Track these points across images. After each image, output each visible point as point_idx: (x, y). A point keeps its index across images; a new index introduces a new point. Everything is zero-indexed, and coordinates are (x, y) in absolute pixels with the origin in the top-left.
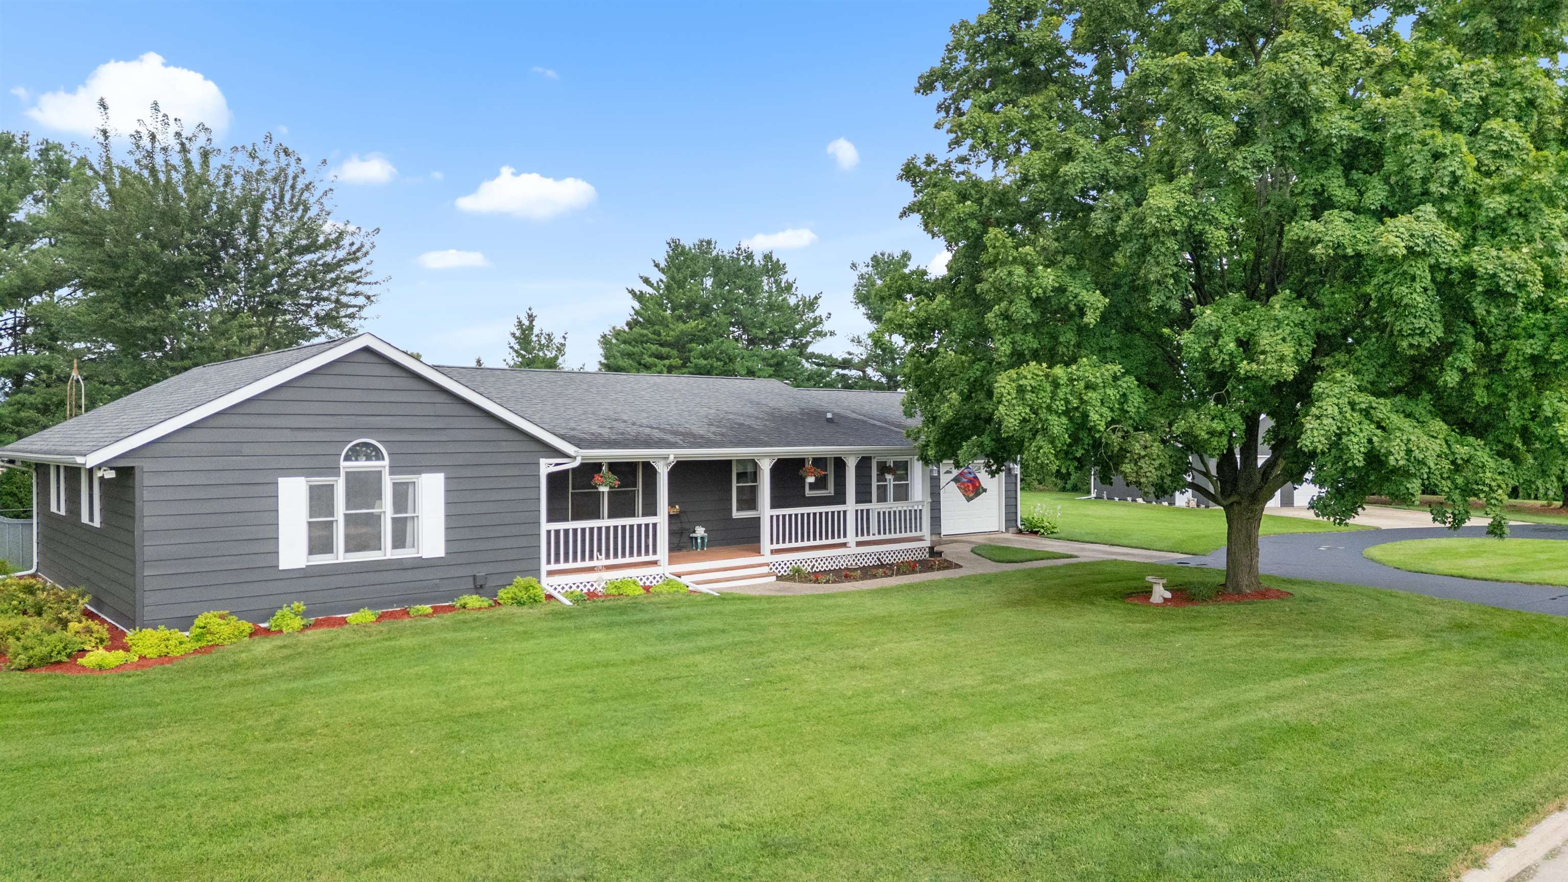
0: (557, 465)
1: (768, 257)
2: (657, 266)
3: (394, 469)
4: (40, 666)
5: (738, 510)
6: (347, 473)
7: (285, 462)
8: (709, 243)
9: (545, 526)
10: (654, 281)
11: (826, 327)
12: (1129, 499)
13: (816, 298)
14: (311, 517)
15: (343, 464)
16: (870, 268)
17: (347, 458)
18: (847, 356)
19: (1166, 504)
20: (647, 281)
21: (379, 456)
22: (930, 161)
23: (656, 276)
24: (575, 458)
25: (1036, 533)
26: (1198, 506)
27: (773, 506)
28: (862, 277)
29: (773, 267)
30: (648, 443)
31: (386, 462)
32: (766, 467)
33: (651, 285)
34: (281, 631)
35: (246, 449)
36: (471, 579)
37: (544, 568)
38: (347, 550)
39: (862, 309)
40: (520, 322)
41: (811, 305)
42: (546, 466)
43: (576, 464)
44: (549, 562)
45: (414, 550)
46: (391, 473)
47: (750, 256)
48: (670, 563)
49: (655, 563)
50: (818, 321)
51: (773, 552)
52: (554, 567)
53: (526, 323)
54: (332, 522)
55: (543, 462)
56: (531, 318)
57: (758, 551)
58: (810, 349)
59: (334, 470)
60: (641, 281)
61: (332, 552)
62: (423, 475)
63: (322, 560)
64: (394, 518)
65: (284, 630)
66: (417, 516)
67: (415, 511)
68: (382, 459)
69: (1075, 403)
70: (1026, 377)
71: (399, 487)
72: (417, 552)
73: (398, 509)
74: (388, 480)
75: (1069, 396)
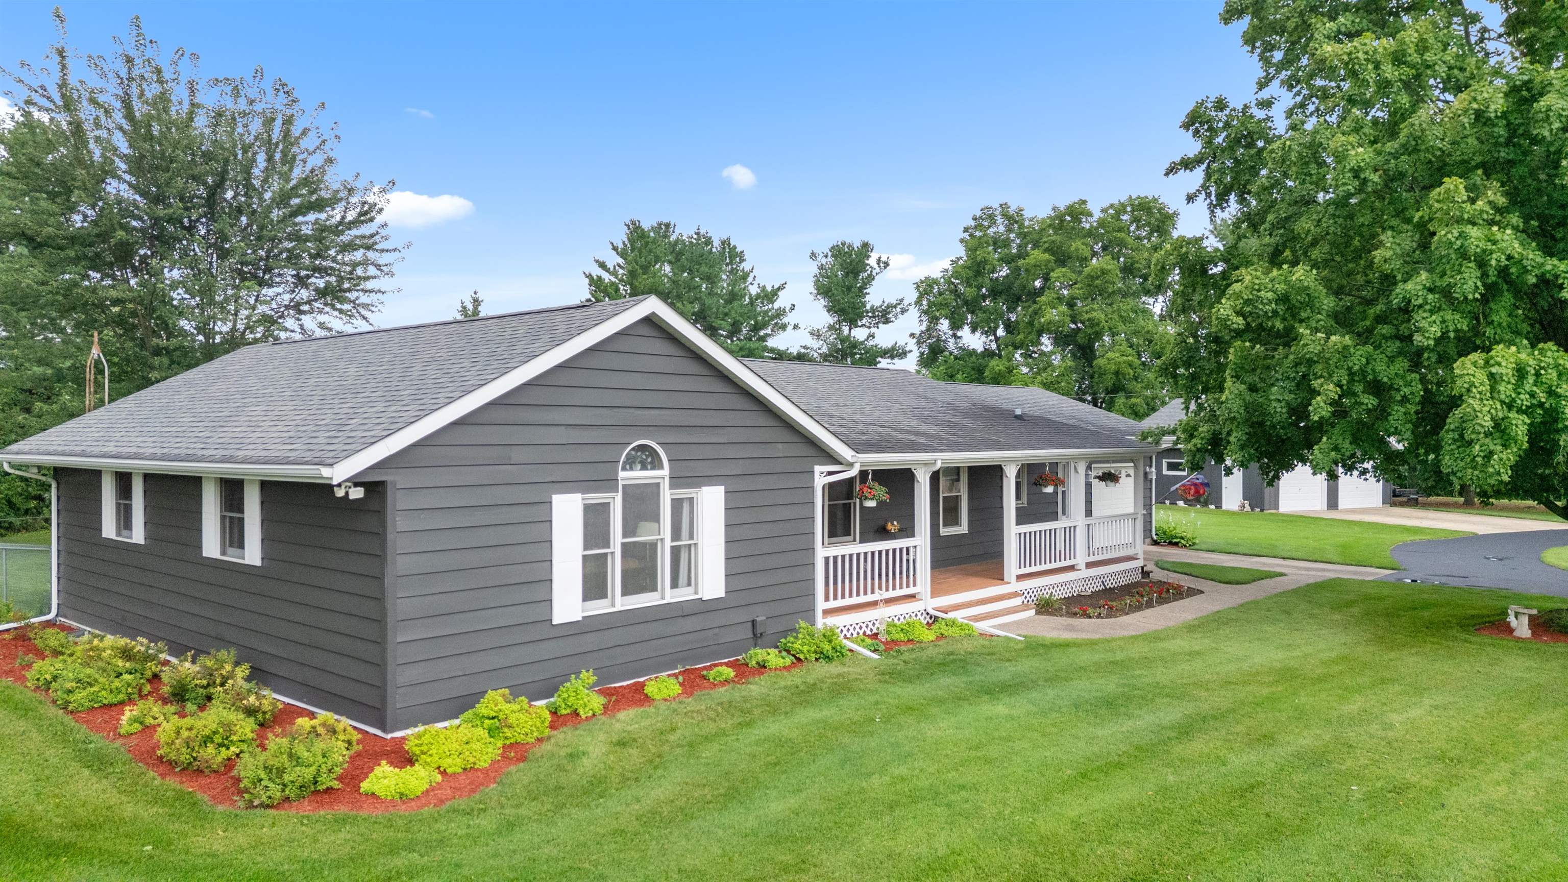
0: (830, 473)
1: (725, 243)
2: (615, 248)
3: (676, 481)
4: (300, 797)
5: (945, 525)
6: (624, 486)
7: (558, 473)
8: (668, 225)
9: (823, 551)
10: (610, 266)
11: (789, 319)
13: (779, 289)
14: (585, 549)
15: (622, 474)
16: (829, 259)
17: (630, 464)
18: (803, 351)
19: (1213, 507)
20: (602, 265)
21: (656, 463)
22: (1220, 105)
23: (613, 260)
24: (851, 465)
25: (1176, 544)
26: (1252, 510)
27: (1018, 523)
28: (821, 267)
29: (732, 254)
30: (913, 447)
31: (665, 472)
32: (1011, 472)
33: (608, 270)
34: (576, 713)
35: (517, 455)
36: (749, 625)
37: (821, 605)
38: (625, 593)
39: (822, 302)
40: (464, 308)
41: (770, 296)
42: (821, 477)
43: (854, 472)
44: (827, 599)
45: (691, 590)
46: (671, 487)
47: (709, 242)
48: (935, 593)
49: (912, 597)
50: (781, 313)
51: (1020, 577)
52: (832, 604)
53: (470, 307)
54: (606, 554)
55: (818, 469)
56: (477, 302)
57: (998, 576)
58: (771, 343)
59: (610, 483)
60: (596, 265)
61: (604, 596)
62: (705, 489)
63: (599, 607)
64: (672, 547)
65: (581, 713)
66: (696, 544)
67: (691, 537)
68: (661, 467)
69: (1542, 396)
70: (1499, 364)
71: (677, 504)
72: (696, 593)
73: (676, 535)
74: (666, 496)
75: (1535, 389)
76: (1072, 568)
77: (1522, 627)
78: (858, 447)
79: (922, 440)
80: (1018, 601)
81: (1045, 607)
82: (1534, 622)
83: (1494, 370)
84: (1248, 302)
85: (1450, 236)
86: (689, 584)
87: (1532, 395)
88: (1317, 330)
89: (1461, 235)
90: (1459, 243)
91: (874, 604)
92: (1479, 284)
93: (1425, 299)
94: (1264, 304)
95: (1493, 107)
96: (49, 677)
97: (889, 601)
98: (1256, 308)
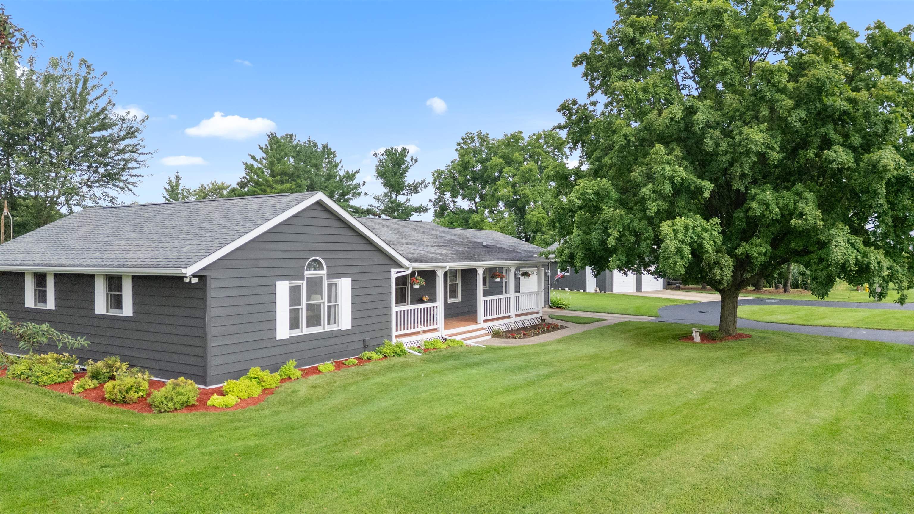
0: (398, 272)
1: (325, 146)
2: (261, 148)
3: (330, 275)
5: (450, 298)
6: (307, 278)
7: (278, 272)
8: (291, 136)
9: (395, 308)
10: (258, 158)
11: (362, 190)
12: (560, 289)
13: (356, 173)
14: (290, 306)
15: (306, 273)
16: (384, 156)
17: (309, 268)
18: (369, 207)
19: (582, 291)
20: (253, 158)
21: (321, 268)
22: (574, 103)
23: (260, 155)
24: (408, 268)
25: (560, 308)
26: (601, 292)
28: (380, 161)
29: (328, 152)
30: (436, 260)
31: (325, 271)
32: (480, 272)
33: (257, 161)
34: (289, 378)
35: (261, 263)
36: (362, 342)
37: (394, 333)
38: (308, 326)
39: (381, 180)
40: (171, 181)
41: (351, 176)
42: (394, 273)
43: (409, 272)
44: (397, 330)
45: (336, 325)
46: (328, 278)
47: (315, 145)
48: (445, 328)
49: (435, 330)
50: (357, 186)
51: (485, 321)
52: (399, 333)
53: (174, 180)
54: (298, 309)
55: (393, 270)
56: (178, 178)
57: (475, 320)
58: (352, 203)
59: (301, 276)
60: (250, 158)
61: (298, 328)
62: (342, 279)
63: (296, 333)
64: (328, 306)
65: (292, 377)
66: (338, 305)
67: (336, 301)
68: (323, 269)
69: (695, 238)
70: (677, 225)
71: (330, 286)
72: (338, 327)
73: (329, 301)
74: (325, 282)
75: (692, 235)
76: (508, 317)
77: (697, 338)
78: (411, 260)
79: (440, 257)
80: (484, 332)
81: (496, 334)
82: (701, 335)
83: (675, 228)
84: (582, 194)
85: (658, 169)
86: (335, 323)
87: (691, 237)
88: (610, 207)
89: (663, 169)
90: (662, 172)
91: (418, 333)
92: (671, 189)
93: (650, 196)
94: (588, 195)
95: (677, 116)
96: (19, 373)
97: (425, 332)
98: (585, 197)
